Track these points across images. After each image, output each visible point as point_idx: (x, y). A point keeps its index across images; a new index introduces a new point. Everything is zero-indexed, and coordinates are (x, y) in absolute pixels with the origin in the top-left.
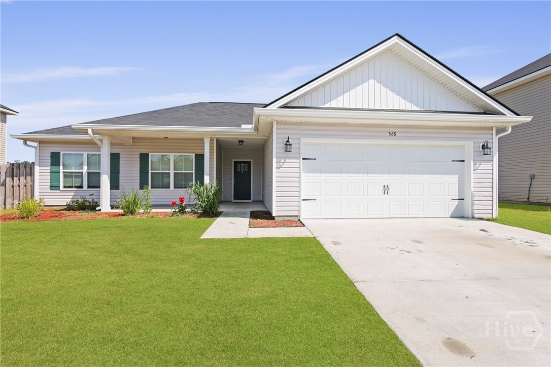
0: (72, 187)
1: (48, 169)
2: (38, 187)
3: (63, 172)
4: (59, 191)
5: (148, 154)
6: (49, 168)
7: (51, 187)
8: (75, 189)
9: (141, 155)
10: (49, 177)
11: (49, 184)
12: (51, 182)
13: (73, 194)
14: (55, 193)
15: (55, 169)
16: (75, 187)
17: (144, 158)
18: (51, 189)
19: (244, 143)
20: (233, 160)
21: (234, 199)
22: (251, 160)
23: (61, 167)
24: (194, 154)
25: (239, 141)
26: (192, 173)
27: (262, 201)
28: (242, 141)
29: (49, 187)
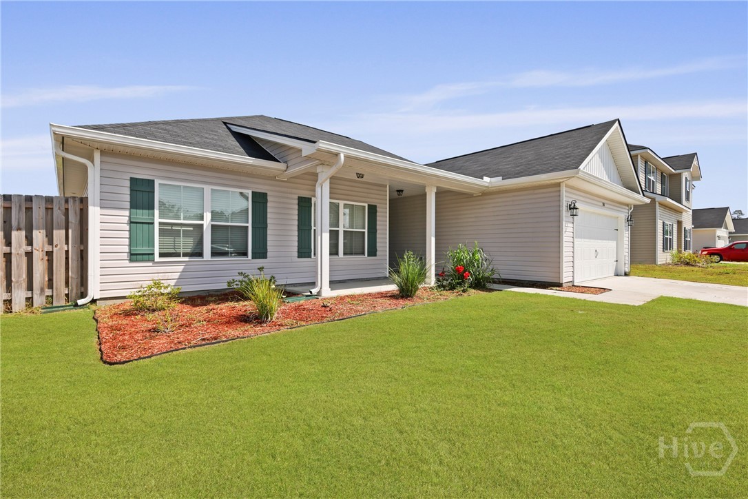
0: (178, 255)
1: (123, 216)
2: (98, 256)
3: (161, 224)
4: (151, 264)
5: (310, 199)
6: (127, 213)
7: (132, 254)
8: (186, 259)
9: (300, 199)
10: (127, 234)
11: (126, 249)
12: (130, 245)
13: (181, 268)
14: (142, 267)
15: (141, 215)
16: (185, 255)
17: (305, 204)
18: (131, 261)
19: (404, 194)
23: (157, 212)
24: (366, 204)
26: (364, 232)
28: (401, 191)
29: (125, 256)
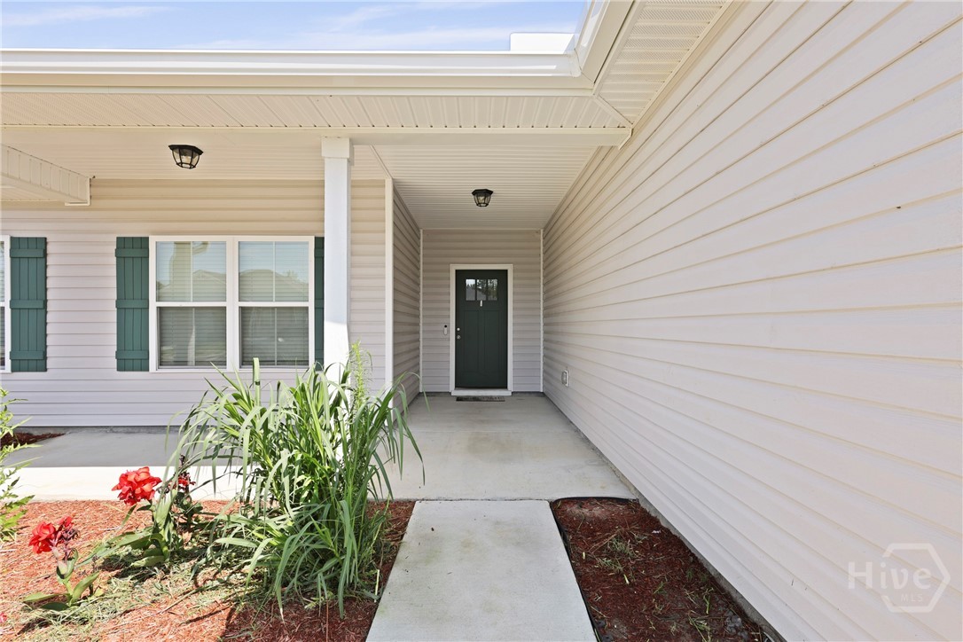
5: (147, 239)
9: (122, 242)
17: (132, 253)
19: (493, 198)
20: (454, 268)
21: (458, 386)
22: (509, 268)
24: (313, 238)
25: (476, 193)
26: (306, 309)
27: (543, 395)
28: (488, 193)
